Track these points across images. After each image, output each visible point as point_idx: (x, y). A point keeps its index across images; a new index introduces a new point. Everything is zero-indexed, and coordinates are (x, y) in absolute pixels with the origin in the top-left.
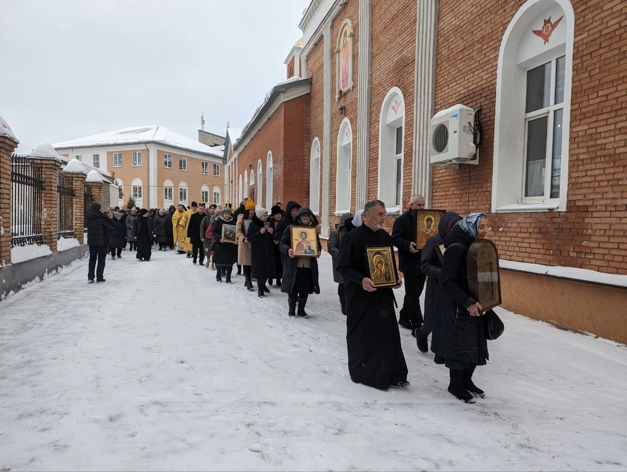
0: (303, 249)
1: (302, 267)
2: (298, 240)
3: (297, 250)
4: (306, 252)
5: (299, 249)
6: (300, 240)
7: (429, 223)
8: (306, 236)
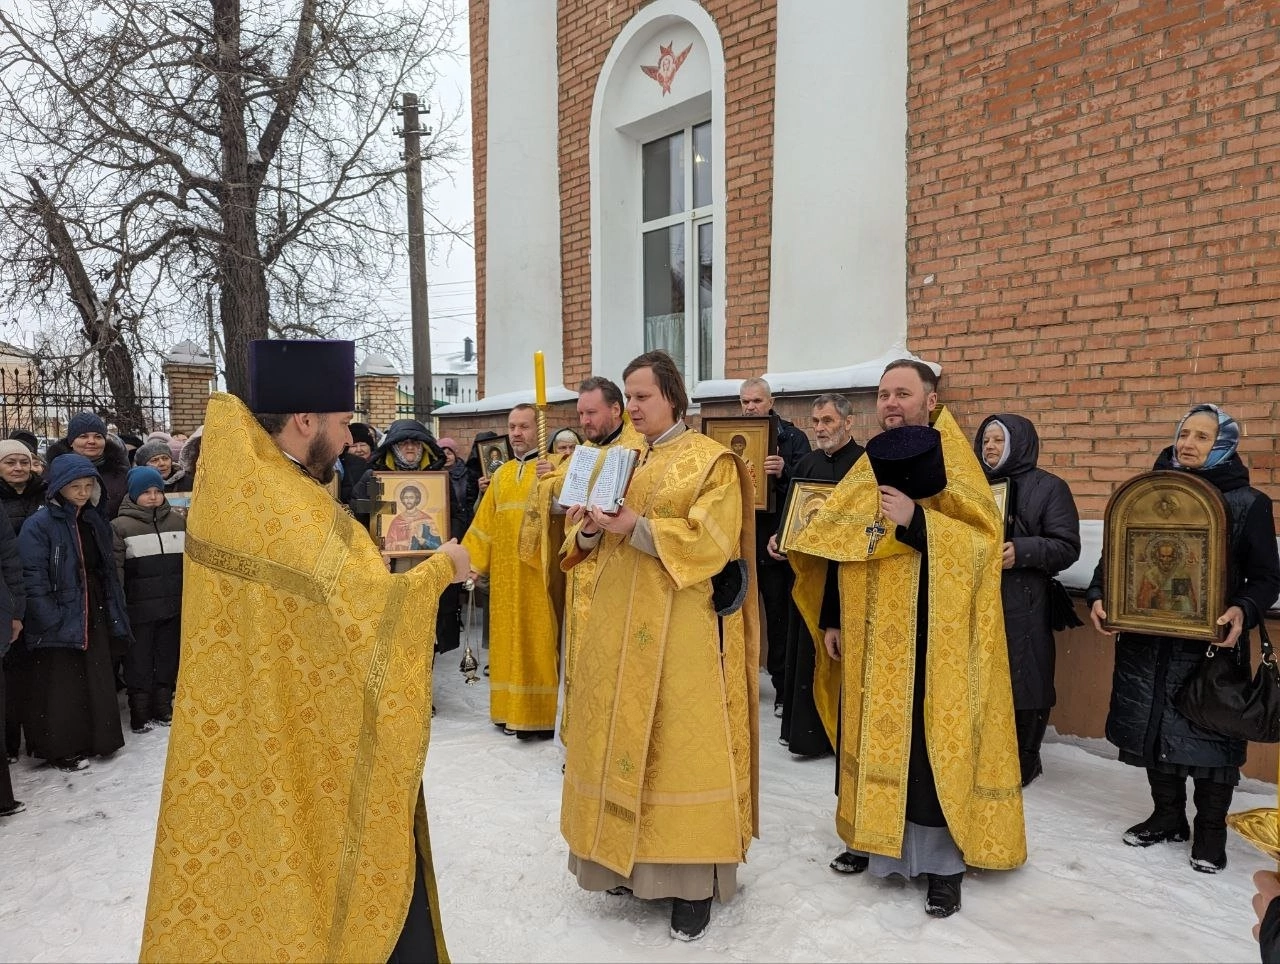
4: (415, 544)
5: (395, 537)
7: (738, 446)
8: (419, 497)
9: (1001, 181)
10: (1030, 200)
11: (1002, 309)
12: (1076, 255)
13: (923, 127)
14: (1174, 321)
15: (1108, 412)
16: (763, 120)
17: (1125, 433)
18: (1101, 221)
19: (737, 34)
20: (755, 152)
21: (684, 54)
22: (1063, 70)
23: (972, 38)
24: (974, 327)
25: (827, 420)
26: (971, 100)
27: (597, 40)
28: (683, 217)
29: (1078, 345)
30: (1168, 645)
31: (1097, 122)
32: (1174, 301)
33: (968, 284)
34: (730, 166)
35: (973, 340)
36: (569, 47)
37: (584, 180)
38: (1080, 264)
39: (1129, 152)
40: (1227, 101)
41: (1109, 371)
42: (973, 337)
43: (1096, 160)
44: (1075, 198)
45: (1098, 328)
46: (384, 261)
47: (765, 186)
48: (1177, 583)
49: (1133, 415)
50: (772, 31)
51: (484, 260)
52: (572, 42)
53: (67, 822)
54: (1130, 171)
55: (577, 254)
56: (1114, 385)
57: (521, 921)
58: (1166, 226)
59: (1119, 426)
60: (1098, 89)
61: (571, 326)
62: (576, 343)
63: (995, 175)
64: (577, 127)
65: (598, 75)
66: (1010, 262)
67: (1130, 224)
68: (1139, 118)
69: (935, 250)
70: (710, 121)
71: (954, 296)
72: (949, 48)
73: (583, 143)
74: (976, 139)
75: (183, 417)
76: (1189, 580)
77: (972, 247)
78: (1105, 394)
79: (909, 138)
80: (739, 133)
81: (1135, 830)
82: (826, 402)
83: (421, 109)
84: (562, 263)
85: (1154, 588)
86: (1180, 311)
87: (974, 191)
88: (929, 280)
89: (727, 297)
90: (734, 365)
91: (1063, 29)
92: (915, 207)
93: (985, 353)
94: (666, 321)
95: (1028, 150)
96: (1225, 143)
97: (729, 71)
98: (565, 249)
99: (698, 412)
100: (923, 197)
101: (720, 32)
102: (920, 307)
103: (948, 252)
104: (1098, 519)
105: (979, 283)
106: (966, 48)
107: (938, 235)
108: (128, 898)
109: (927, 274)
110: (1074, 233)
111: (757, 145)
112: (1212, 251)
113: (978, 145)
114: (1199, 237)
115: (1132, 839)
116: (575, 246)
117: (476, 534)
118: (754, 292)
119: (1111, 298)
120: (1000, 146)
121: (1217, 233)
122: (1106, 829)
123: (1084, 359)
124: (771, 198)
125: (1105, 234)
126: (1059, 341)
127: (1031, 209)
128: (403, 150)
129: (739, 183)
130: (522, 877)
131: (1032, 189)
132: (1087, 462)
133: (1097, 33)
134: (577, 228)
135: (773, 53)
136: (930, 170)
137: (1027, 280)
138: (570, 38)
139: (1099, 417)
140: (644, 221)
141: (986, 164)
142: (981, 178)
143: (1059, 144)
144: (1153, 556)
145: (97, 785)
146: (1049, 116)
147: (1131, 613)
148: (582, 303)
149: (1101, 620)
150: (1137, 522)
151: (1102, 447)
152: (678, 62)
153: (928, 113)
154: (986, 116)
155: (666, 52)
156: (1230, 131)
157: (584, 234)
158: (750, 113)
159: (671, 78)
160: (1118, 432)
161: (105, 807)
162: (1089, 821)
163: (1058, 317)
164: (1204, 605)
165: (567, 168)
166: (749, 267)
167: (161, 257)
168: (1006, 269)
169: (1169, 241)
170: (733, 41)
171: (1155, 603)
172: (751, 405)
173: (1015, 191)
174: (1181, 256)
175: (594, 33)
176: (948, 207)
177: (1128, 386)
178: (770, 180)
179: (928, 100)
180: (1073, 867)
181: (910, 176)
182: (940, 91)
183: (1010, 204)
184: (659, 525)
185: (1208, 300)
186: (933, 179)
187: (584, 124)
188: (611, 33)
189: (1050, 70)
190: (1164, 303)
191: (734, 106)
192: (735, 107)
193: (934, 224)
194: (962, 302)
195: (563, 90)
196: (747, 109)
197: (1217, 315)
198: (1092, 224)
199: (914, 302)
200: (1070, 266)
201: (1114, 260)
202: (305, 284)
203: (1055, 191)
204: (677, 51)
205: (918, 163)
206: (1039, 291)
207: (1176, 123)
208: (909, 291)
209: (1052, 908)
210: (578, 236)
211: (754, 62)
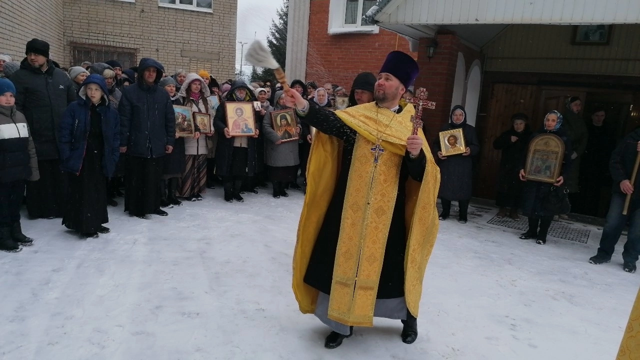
0: (239, 128)
1: (239, 146)
2: (233, 118)
3: (233, 129)
4: (243, 131)
5: (235, 128)
6: (236, 118)
8: (242, 112)
48: (546, 167)
76: (550, 166)
85: (539, 168)
144: (541, 158)
149: (522, 176)
150: (538, 148)
164: (554, 174)
171: (539, 172)
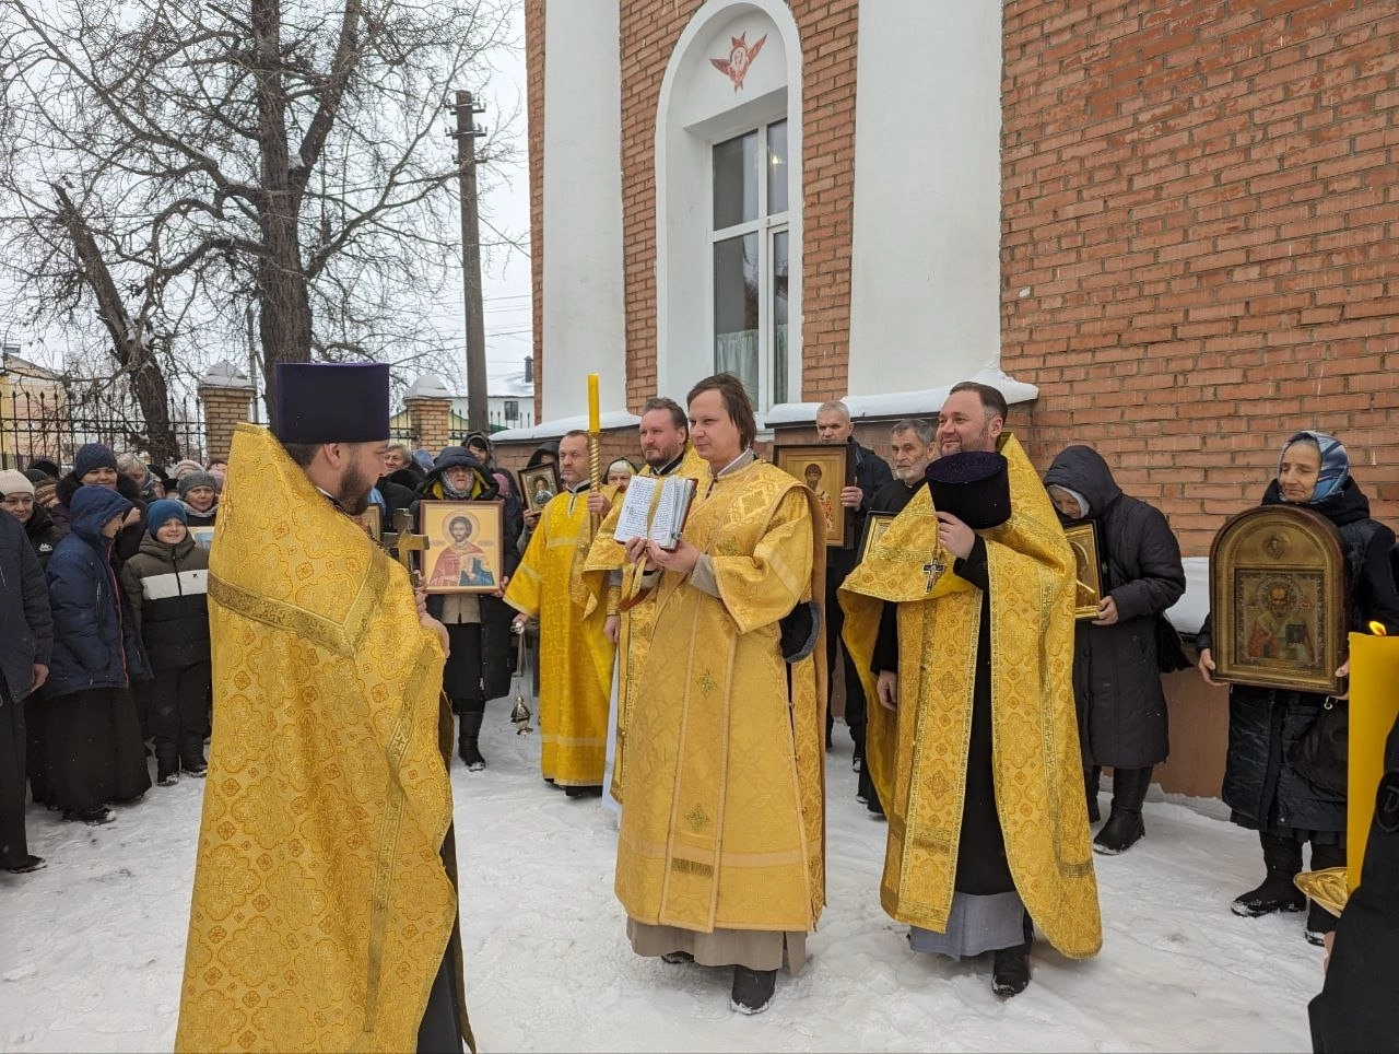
0: (456, 572)
1: (456, 622)
2: (442, 543)
3: (437, 573)
4: (465, 580)
5: (443, 571)
6: (448, 545)
7: (813, 477)
8: (469, 529)
9: (1104, 183)
10: (1137, 204)
11: (1105, 324)
12: (1187, 264)
13: (1019, 124)
14: (1295, 337)
15: (1222, 438)
16: (843, 119)
17: (1241, 461)
18: (1215, 227)
19: (816, 23)
20: (835, 153)
21: (758, 46)
22: (1173, 60)
23: (1073, 26)
24: (1074, 344)
25: (908, 448)
26: (1072, 94)
27: (663, 32)
28: (756, 224)
29: (1189, 364)
30: (1283, 696)
31: (1211, 118)
32: (1296, 315)
33: (1067, 296)
34: (807, 168)
35: (1073, 359)
36: (632, 40)
37: (649, 185)
38: (1191, 275)
39: (1247, 150)
40: (1355, 94)
41: (1223, 393)
42: (1073, 355)
43: (1210, 159)
44: (1186, 202)
45: (1212, 345)
46: (436, 274)
47: (845, 191)
48: (1291, 629)
49: (1249, 442)
50: (853, 20)
51: (541, 273)
52: (636, 33)
53: (91, 879)
54: (1247, 172)
55: (641, 266)
56: (1229, 408)
57: (570, 991)
58: (1286, 232)
59: (1234, 454)
60: (1212, 82)
61: (635, 345)
62: (640, 364)
63: (1098, 177)
64: (641, 127)
65: (664, 69)
66: (1113, 273)
67: (1247, 230)
68: (1256, 113)
69: (1032, 260)
70: (786, 119)
71: (1053, 311)
72: (1048, 36)
73: (648, 144)
74: (1078, 137)
75: (220, 444)
76: (1305, 626)
77: (1073, 257)
78: (1218, 418)
79: (1004, 137)
80: (818, 132)
81: (1244, 899)
82: (906, 428)
83: (475, 108)
84: (625, 276)
85: (1266, 634)
86: (1303, 327)
87: (1075, 195)
88: (1025, 293)
89: (804, 312)
90: (812, 386)
91: (1174, 15)
92: (1010, 214)
93: (1087, 373)
94: (739, 339)
95: (1134, 150)
96: (1352, 140)
97: (806, 64)
98: (629, 260)
99: (772, 438)
100: (1019, 202)
101: (797, 22)
102: (1015, 322)
103: (1046, 263)
104: (1204, 556)
105: (1080, 296)
106: (1067, 36)
107: (1035, 244)
108: (152, 961)
109: (1022, 287)
110: (1186, 240)
111: (836, 145)
112: (1338, 260)
113: (1079, 144)
114: (1324, 244)
115: (1242, 908)
116: (639, 257)
117: (526, 573)
118: (833, 307)
119: (1225, 312)
120: (1104, 145)
121: (1343, 240)
122: (1213, 897)
123: (1195, 380)
124: (852, 203)
125: (1220, 241)
126: (1168, 360)
127: (1137, 214)
128: (456, 153)
129: (817, 187)
130: (573, 943)
131: (1138, 192)
132: (1199, 494)
133: (1211, 19)
134: (641, 237)
135: (854, 44)
136: (1027, 172)
137: (1133, 292)
138: (634, 29)
139: (1213, 443)
140: (716, 229)
141: (1088, 164)
142: (1084, 181)
143: (1168, 142)
144: (1265, 600)
145: (122, 841)
146: (1157, 111)
147: (1242, 662)
148: (646, 319)
149: (1209, 670)
150: (1246, 562)
151: (1215, 477)
152: (752, 55)
153: (1024, 109)
154: (1089, 112)
155: (738, 43)
156: (1358, 126)
157: (649, 244)
158: (830, 110)
159: (743, 72)
160: (1233, 460)
161: (128, 864)
162: (1193, 888)
163: (1167, 333)
165: (631, 171)
166: (829, 279)
167: (196, 271)
168: (1110, 280)
169: (1290, 248)
170: (811, 31)
171: (1268, 651)
172: (828, 431)
173: (1121, 194)
174: (1303, 265)
175: (660, 23)
176: (1048, 212)
177: (1244, 409)
178: (852, 184)
179: (1025, 95)
180: (1175, 938)
181: (1005, 178)
182: (1038, 84)
183: (1114, 209)
184: (722, 563)
185: (1333, 315)
186: (1030, 182)
187: (649, 123)
188: (679, 23)
189: (1159, 60)
190: (1284, 318)
191: (812, 102)
192: (813, 104)
193: (1031, 231)
194: (1062, 317)
195: (626, 86)
196: (825, 106)
197: (1344, 331)
198: (1204, 230)
199: (1009, 317)
200: (1183, 277)
201: (1229, 270)
202: (351, 299)
203: (1164, 193)
204: (750, 43)
205: (1013, 164)
206: (1146, 305)
207: (1299, 118)
208: (1003, 305)
209: (1150, 984)
210: (642, 246)
211: (834, 54)
